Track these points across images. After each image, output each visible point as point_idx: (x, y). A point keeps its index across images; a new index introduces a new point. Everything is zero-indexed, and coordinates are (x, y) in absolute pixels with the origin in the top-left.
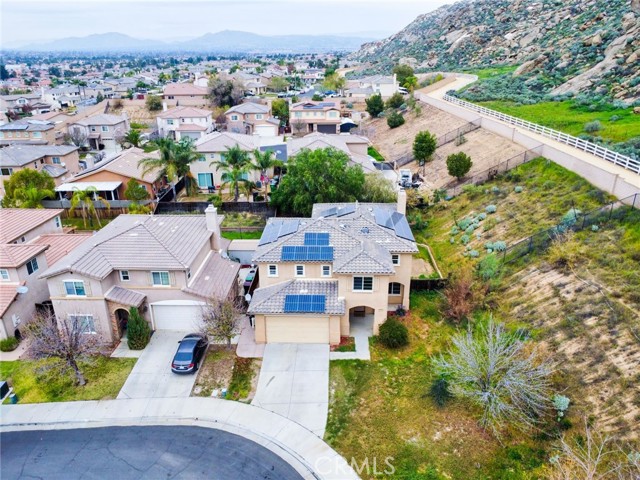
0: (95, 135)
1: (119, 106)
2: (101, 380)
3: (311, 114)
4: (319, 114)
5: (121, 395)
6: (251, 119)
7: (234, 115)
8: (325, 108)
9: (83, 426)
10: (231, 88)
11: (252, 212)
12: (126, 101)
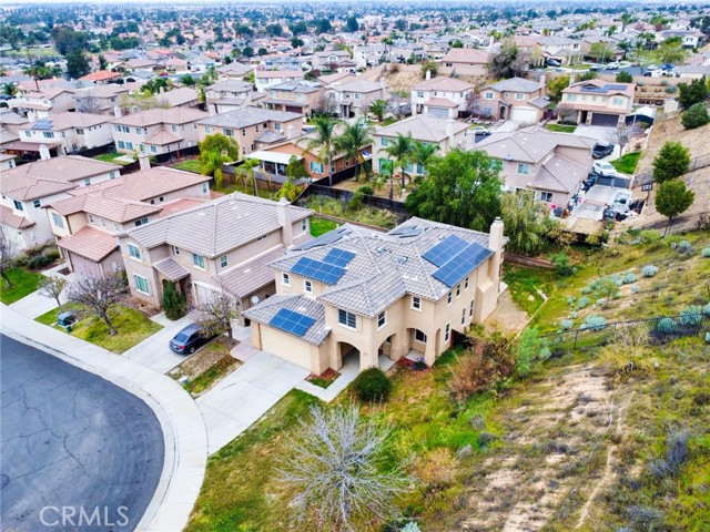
0: (348, 102)
1: (395, 70)
2: (126, 336)
3: (589, 98)
4: (599, 99)
5: (126, 354)
6: (509, 99)
7: (490, 92)
8: (611, 92)
9: (84, 368)
10: (513, 58)
11: (393, 211)
12: (403, 67)
